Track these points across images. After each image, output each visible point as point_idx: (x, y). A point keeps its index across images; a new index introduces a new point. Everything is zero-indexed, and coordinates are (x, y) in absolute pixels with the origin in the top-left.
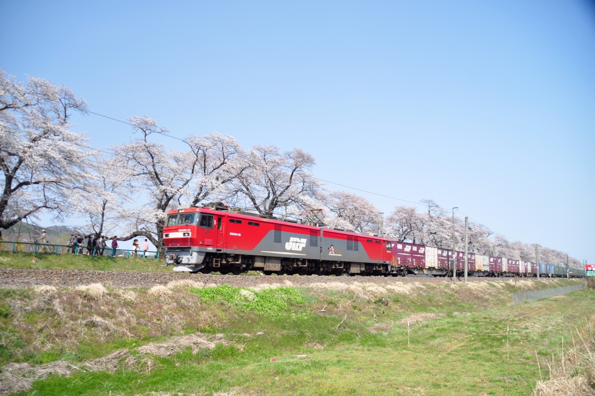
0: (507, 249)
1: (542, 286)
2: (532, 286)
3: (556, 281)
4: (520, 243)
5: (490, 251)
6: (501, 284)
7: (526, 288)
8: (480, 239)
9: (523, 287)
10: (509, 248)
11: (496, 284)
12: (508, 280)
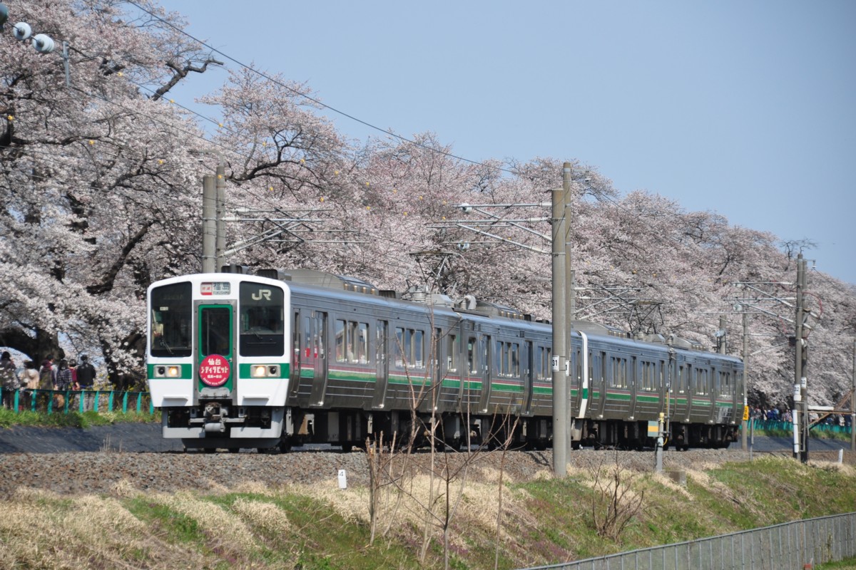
0: (326, 204)
1: (591, 526)
2: (510, 520)
3: (700, 477)
4: (435, 155)
5: (175, 224)
6: (255, 507)
7: (461, 542)
8: (96, 109)
9: (431, 527)
10: (338, 193)
11: (203, 511)
12: (319, 473)
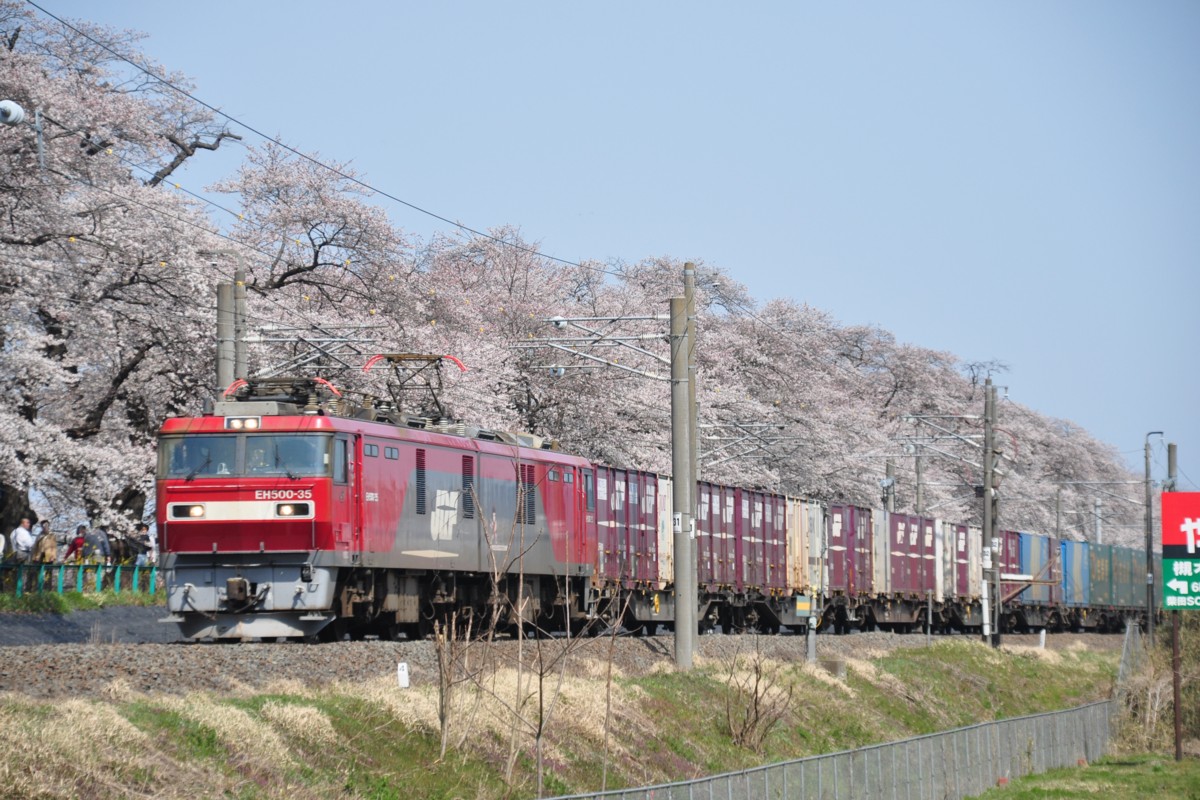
2: (621, 726)
4: (518, 254)
7: (558, 755)
8: (76, 199)
9: (520, 737)
